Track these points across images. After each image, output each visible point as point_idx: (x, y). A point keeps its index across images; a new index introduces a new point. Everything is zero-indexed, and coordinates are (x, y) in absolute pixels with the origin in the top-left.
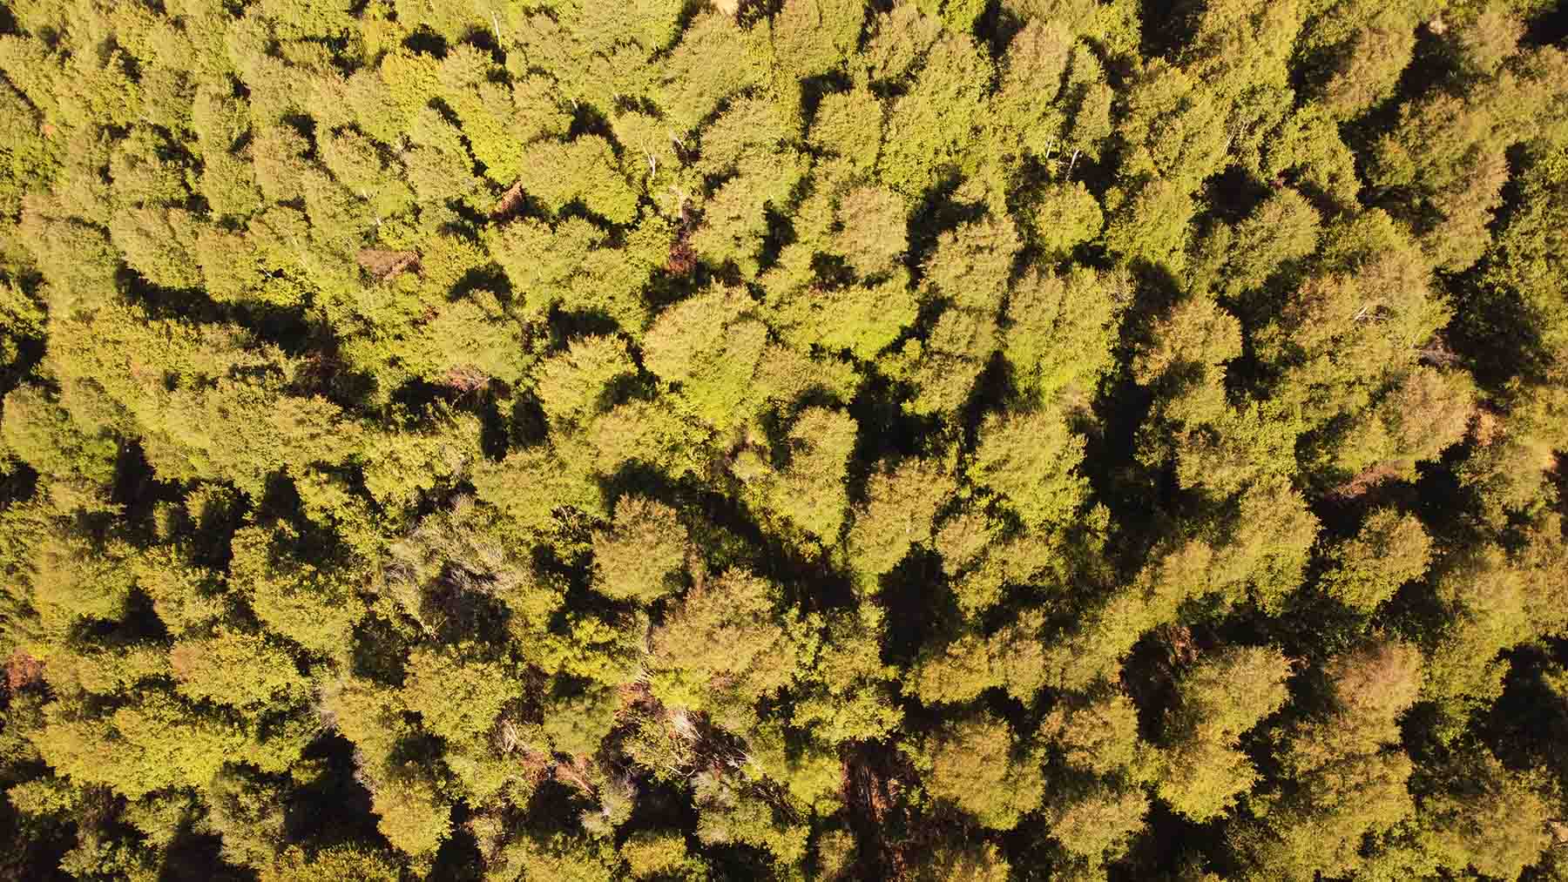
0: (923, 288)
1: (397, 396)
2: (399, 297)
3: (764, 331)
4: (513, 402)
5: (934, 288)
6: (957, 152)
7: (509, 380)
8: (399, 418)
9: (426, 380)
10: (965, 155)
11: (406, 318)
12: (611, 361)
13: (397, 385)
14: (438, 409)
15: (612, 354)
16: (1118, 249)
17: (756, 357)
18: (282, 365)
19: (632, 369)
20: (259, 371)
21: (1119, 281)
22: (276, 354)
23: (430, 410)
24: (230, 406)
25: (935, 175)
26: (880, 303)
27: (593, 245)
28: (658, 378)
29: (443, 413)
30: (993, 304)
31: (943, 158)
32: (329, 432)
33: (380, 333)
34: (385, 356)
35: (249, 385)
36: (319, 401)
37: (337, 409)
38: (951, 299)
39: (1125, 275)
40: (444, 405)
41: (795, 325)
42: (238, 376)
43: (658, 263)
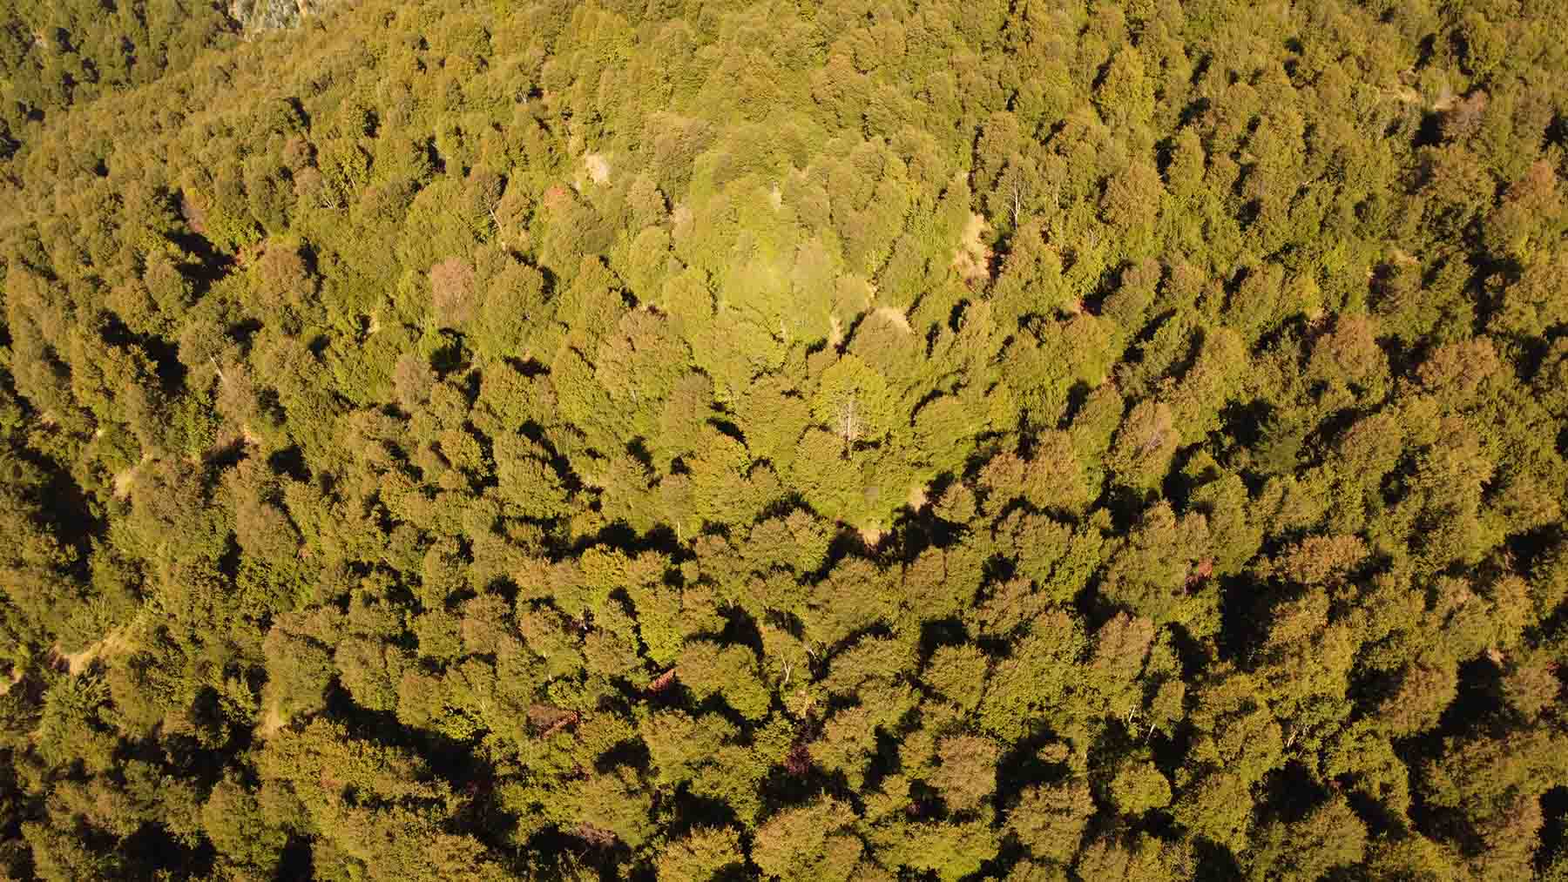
0: (1005, 832)
1: (534, 841)
2: (555, 752)
3: (861, 847)
4: (632, 867)
5: (1013, 834)
6: (1049, 708)
7: (633, 845)
8: (532, 865)
9: (561, 830)
10: (1056, 712)
12: (724, 852)
13: (535, 830)
15: (727, 846)
16: (1185, 823)
17: (850, 869)
18: (447, 800)
20: (428, 803)
22: (445, 788)
23: (560, 861)
25: (1027, 729)
26: (964, 840)
27: (725, 741)
29: (570, 865)
30: (1065, 858)
31: (1036, 714)
33: (531, 780)
34: (531, 800)
35: (417, 816)
36: (471, 840)
37: (483, 848)
38: (1028, 847)
39: (1189, 849)
40: (572, 857)
41: (888, 846)
42: (410, 806)
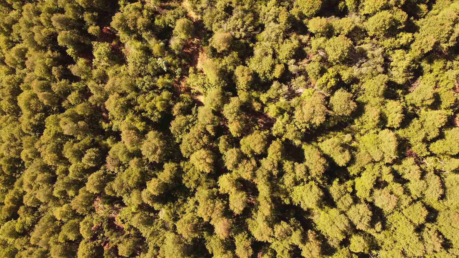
11: (441, 80)
14: (410, 76)
19: (388, 126)
21: (335, 244)
24: (443, 27)
28: (382, 130)
32: (420, 47)
43: (413, 148)
